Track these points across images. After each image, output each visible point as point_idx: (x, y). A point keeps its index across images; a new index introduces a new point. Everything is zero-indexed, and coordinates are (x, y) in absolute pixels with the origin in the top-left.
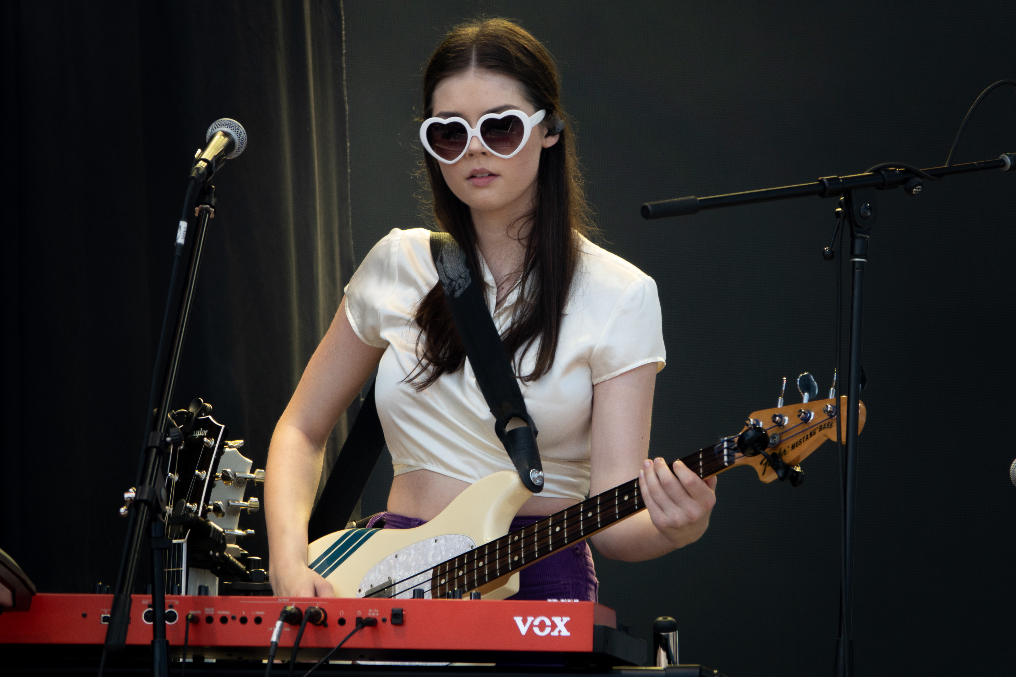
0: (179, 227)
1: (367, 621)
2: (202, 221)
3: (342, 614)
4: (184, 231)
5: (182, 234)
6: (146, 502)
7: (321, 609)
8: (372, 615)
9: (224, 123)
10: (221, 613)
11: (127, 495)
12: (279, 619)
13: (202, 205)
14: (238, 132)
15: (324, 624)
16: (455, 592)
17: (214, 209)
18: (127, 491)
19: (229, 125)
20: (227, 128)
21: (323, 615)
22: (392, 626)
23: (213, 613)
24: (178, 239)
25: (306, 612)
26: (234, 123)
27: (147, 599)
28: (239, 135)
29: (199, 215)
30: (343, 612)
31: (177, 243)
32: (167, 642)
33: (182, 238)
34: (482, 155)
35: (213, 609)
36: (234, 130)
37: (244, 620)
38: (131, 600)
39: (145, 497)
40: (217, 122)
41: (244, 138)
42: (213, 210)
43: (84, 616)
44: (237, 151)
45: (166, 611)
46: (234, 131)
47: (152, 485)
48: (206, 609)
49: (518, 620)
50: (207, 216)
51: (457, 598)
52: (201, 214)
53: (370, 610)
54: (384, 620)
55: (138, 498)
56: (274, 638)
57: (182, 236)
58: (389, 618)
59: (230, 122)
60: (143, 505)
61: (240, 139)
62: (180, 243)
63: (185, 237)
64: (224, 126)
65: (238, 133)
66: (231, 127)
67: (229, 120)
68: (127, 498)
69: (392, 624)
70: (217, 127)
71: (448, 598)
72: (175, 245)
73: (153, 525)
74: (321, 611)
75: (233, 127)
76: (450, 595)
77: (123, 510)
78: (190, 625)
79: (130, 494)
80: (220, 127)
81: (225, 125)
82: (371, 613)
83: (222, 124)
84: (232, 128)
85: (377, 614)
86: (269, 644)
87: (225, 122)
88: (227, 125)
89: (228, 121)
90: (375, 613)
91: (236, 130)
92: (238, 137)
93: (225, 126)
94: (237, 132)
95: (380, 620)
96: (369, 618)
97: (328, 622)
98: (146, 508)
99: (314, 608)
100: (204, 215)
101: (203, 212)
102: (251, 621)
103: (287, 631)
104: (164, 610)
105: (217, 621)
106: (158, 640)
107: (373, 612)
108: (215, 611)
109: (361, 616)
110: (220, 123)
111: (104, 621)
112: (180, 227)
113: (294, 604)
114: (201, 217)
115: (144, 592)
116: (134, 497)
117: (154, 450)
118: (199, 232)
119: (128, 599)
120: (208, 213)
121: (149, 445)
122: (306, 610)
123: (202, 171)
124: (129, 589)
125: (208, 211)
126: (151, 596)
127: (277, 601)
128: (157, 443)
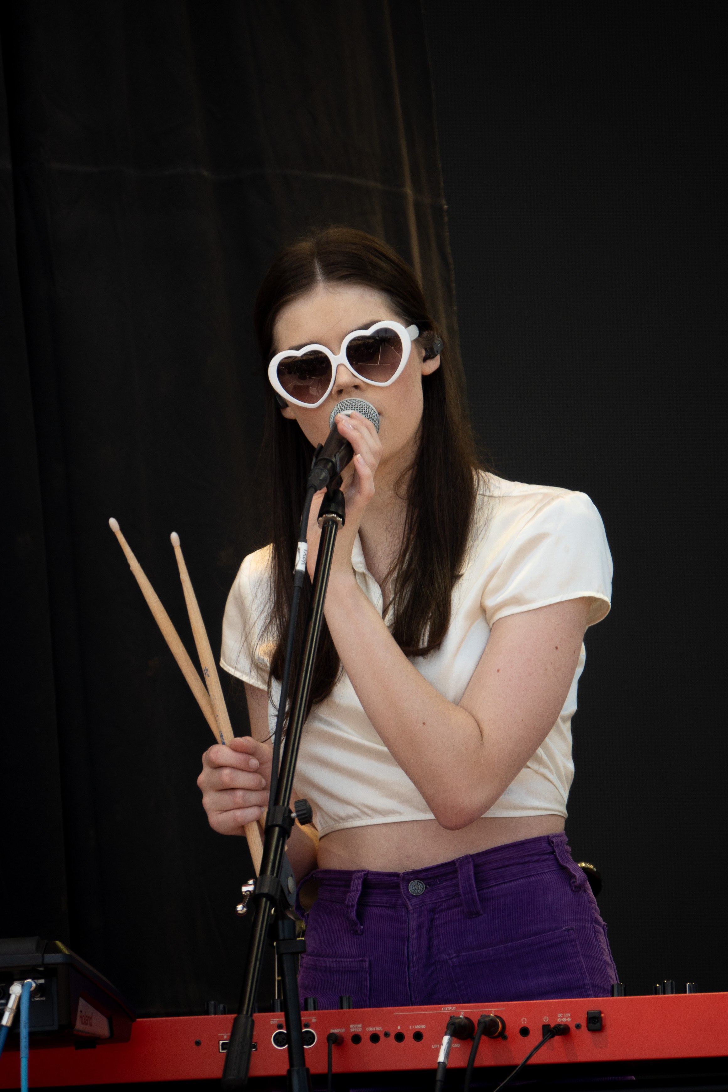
0: (298, 549)
1: (557, 1029)
2: (328, 535)
3: (524, 1022)
4: (304, 554)
5: (302, 559)
6: (269, 897)
7: (497, 1017)
8: (562, 1021)
9: (350, 404)
10: (371, 1029)
11: (244, 889)
12: (445, 1035)
13: (326, 515)
14: (369, 415)
15: (503, 1036)
16: (666, 985)
18: (246, 884)
19: (356, 406)
21: (501, 1025)
22: (589, 1033)
23: (360, 1030)
25: (479, 1022)
26: (362, 403)
27: (277, 1018)
30: (526, 1020)
31: (296, 570)
32: (308, 1070)
33: (302, 564)
34: (354, 389)
35: (360, 1026)
36: (362, 412)
37: (400, 1037)
38: (253, 1022)
39: (266, 890)
40: (341, 403)
43: (198, 1043)
45: (303, 1030)
46: (363, 414)
47: (275, 875)
48: (351, 1026)
51: (668, 994)
52: (325, 525)
53: (560, 1015)
54: (578, 1027)
55: (257, 892)
56: (441, 1058)
58: (584, 1024)
59: (357, 403)
60: (264, 900)
64: (349, 408)
66: (358, 408)
67: (356, 400)
68: (246, 892)
69: (589, 1030)
70: (342, 410)
71: (656, 994)
72: (294, 572)
73: (280, 923)
74: (498, 1020)
75: (361, 409)
76: (658, 989)
77: (240, 908)
78: (333, 1047)
79: (248, 888)
80: (345, 409)
81: (351, 406)
82: (562, 1018)
83: (347, 406)
85: (569, 1019)
86: (435, 1066)
87: (352, 403)
88: (353, 407)
90: (567, 1018)
91: (365, 412)
93: (352, 408)
94: (367, 414)
95: (572, 1027)
96: (560, 1025)
97: (507, 1033)
98: (268, 903)
99: (489, 1016)
100: (330, 527)
101: (329, 523)
102: (409, 1037)
103: (456, 1048)
105: (366, 1040)
106: (296, 1068)
107: (563, 1017)
108: (364, 1028)
109: (548, 1024)
110: (344, 405)
111: (223, 1049)
112: (299, 549)
113: (462, 1013)
114: (326, 530)
115: (271, 1009)
116: (252, 891)
117: (277, 829)
118: (324, 550)
119: (250, 1019)
120: (334, 524)
121: (269, 824)
122: (479, 1020)
123: (323, 475)
124: (251, 1006)
125: (335, 522)
126: (283, 1013)
127: (441, 1010)
128: (279, 821)
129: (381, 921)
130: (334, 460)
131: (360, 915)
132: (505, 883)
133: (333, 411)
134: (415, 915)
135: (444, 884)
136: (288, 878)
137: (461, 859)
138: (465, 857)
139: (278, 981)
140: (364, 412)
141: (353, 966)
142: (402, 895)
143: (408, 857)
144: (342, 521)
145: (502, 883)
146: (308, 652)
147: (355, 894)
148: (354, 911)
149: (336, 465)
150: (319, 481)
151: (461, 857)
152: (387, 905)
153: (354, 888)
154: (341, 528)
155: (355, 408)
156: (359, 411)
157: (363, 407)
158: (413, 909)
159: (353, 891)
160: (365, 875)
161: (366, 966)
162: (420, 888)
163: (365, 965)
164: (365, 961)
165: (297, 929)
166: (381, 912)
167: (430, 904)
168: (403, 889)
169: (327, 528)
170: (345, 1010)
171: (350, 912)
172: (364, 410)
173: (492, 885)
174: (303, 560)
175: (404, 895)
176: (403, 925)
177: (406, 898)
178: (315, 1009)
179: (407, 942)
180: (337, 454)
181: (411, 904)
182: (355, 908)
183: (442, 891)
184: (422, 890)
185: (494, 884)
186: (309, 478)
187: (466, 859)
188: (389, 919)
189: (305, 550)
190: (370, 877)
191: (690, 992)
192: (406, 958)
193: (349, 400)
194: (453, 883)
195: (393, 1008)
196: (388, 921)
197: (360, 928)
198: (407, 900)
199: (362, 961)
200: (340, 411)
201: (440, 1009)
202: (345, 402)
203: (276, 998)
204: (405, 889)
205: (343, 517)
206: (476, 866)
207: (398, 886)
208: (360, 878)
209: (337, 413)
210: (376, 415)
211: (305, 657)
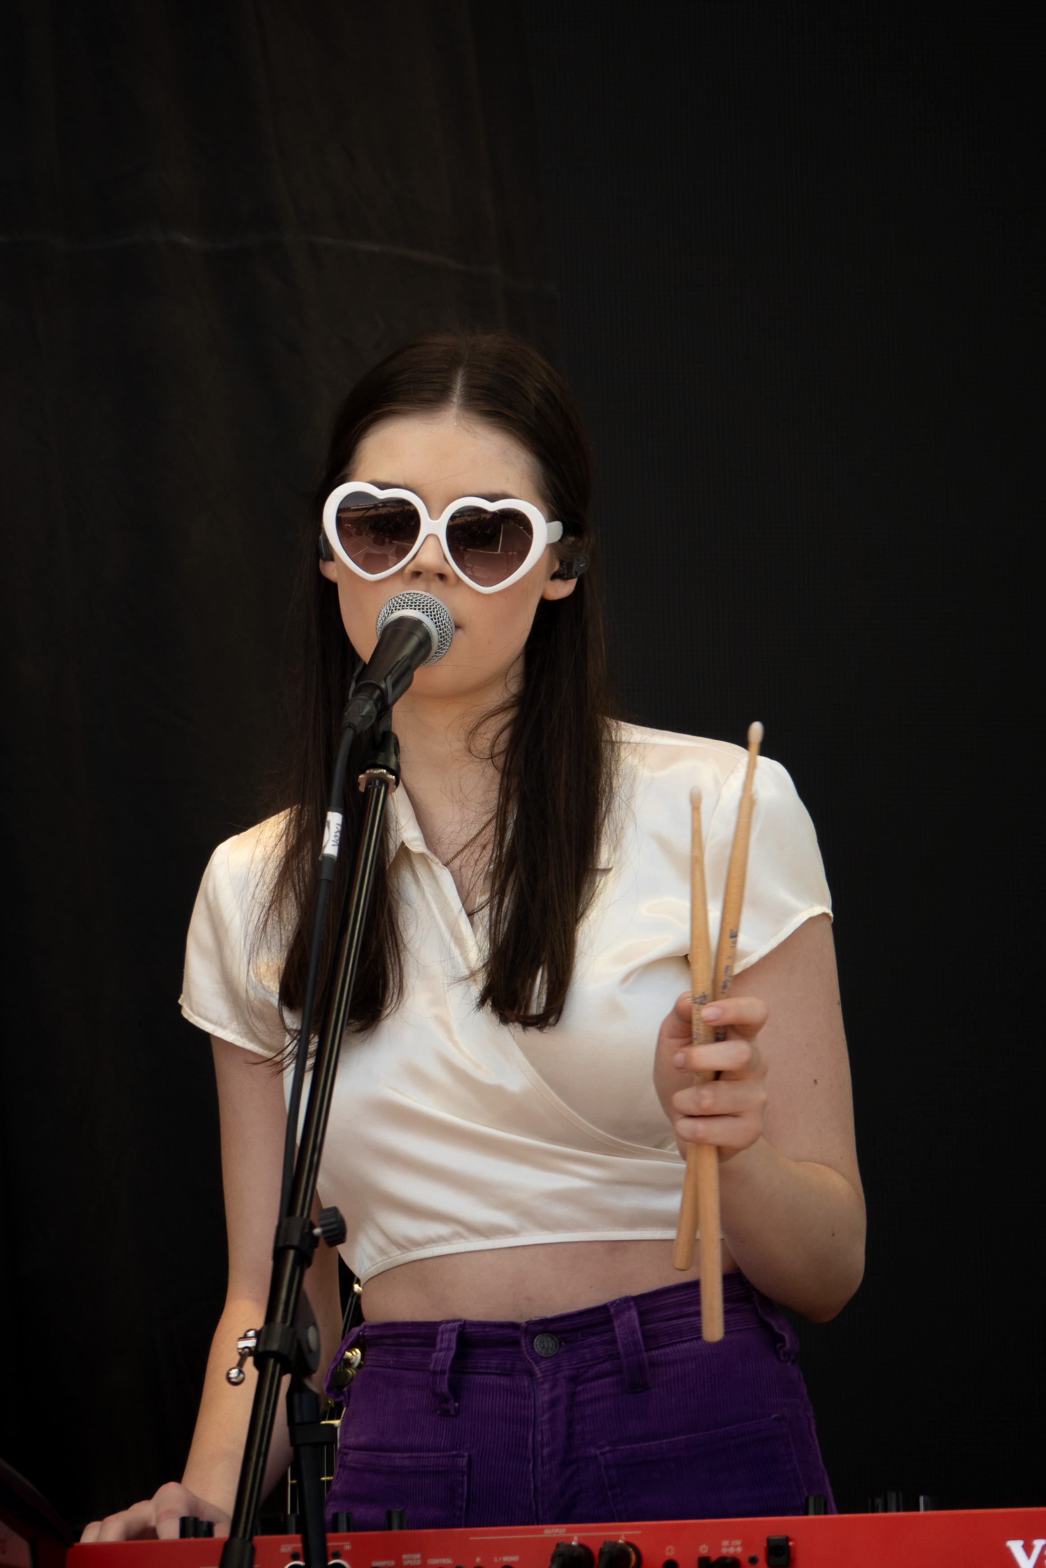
0: (326, 823)
1: (719, 1564)
2: (373, 802)
3: (669, 1552)
4: (336, 830)
5: (332, 838)
6: (279, 1357)
7: (629, 1544)
8: (728, 1552)
10: (435, 1562)
13: (371, 771)
17: (396, 777)
19: (415, 603)
20: (413, 610)
21: (633, 1557)
23: (419, 1562)
24: (325, 846)
25: (602, 1552)
26: (426, 599)
27: (290, 1543)
28: (439, 622)
29: (366, 788)
30: (673, 1550)
31: (323, 854)
33: (333, 845)
35: (418, 1556)
36: (427, 612)
38: (253, 1550)
39: (274, 1347)
41: (449, 627)
42: (394, 777)
44: (436, 653)
45: (331, 1562)
46: (428, 616)
47: (288, 1323)
48: (404, 1556)
49: (1016, 1547)
50: (383, 790)
51: (891, 1511)
52: (370, 786)
53: (725, 1543)
54: (753, 1561)
55: (261, 1349)
57: (333, 841)
58: (761, 1555)
59: (419, 598)
60: (272, 1361)
61: (440, 630)
62: (330, 855)
63: (338, 842)
64: (407, 606)
65: (435, 619)
69: (770, 1565)
70: (396, 609)
71: (873, 1511)
72: (320, 858)
74: (631, 1549)
79: (247, 1343)
80: (401, 608)
82: (728, 1547)
83: (404, 603)
84: (423, 609)
85: (739, 1550)
87: (411, 598)
88: (411, 604)
89: (415, 596)
90: (736, 1547)
91: (431, 612)
92: (437, 627)
94: (434, 615)
95: (744, 1561)
96: (725, 1558)
98: (278, 1366)
99: (617, 1543)
100: (376, 789)
101: (375, 782)
104: (327, 1561)
107: (731, 1545)
108: (424, 1559)
109: (707, 1555)
112: (329, 823)
113: (576, 1538)
114: (371, 794)
115: (280, 1528)
116: (254, 1347)
117: (292, 1253)
118: (367, 824)
119: (248, 1546)
120: (383, 784)
121: (280, 1244)
122: (601, 1549)
123: (367, 708)
124: (249, 1526)
125: (384, 781)
126: (299, 1536)
127: (543, 1533)
128: (295, 1240)
129: (489, 1395)
130: (383, 686)
131: (455, 1388)
132: (683, 1342)
133: (383, 612)
134: (546, 1386)
135: (589, 1340)
136: (308, 1328)
137: (618, 1302)
138: (623, 1299)
139: (292, 1484)
140: (429, 613)
141: (441, 1464)
142: (525, 1356)
143: (529, 1299)
144: (395, 780)
145: (679, 1342)
146: (340, 981)
147: (445, 1354)
148: (446, 1380)
149: (387, 694)
150: (360, 719)
151: (617, 1300)
152: (498, 1371)
153: (445, 1345)
154: (394, 791)
155: (415, 606)
156: (421, 610)
157: (429, 605)
158: (543, 1377)
159: (441, 1350)
160: (460, 1326)
161: (464, 1463)
162: (551, 1345)
163: (461, 1463)
164: (463, 1456)
165: (322, 1407)
166: (488, 1381)
167: (569, 1369)
168: (526, 1346)
169: (372, 790)
170: (395, 1531)
171: (438, 1383)
172: (430, 609)
173: (664, 1344)
174: (334, 840)
175: (527, 1356)
176: (526, 1402)
177: (531, 1361)
178: (349, 1530)
179: (532, 1428)
180: (389, 677)
181: (540, 1369)
182: (446, 1376)
183: (587, 1350)
184: (554, 1348)
185: (668, 1343)
186: (346, 714)
187: (626, 1302)
188: (502, 1393)
189: (338, 824)
190: (469, 1330)
191: (926, 1509)
192: (531, 1451)
193: (407, 594)
194: (604, 1339)
195: (468, 1529)
196: (500, 1396)
197: (454, 1405)
198: (533, 1363)
199: (456, 1456)
200: (393, 610)
201: (541, 1532)
202: (401, 597)
203: (289, 1512)
204: (529, 1347)
205: (396, 772)
206: (641, 1314)
207: (516, 1343)
208: (452, 1330)
209: (389, 614)
210: (449, 618)
211: (337, 988)
